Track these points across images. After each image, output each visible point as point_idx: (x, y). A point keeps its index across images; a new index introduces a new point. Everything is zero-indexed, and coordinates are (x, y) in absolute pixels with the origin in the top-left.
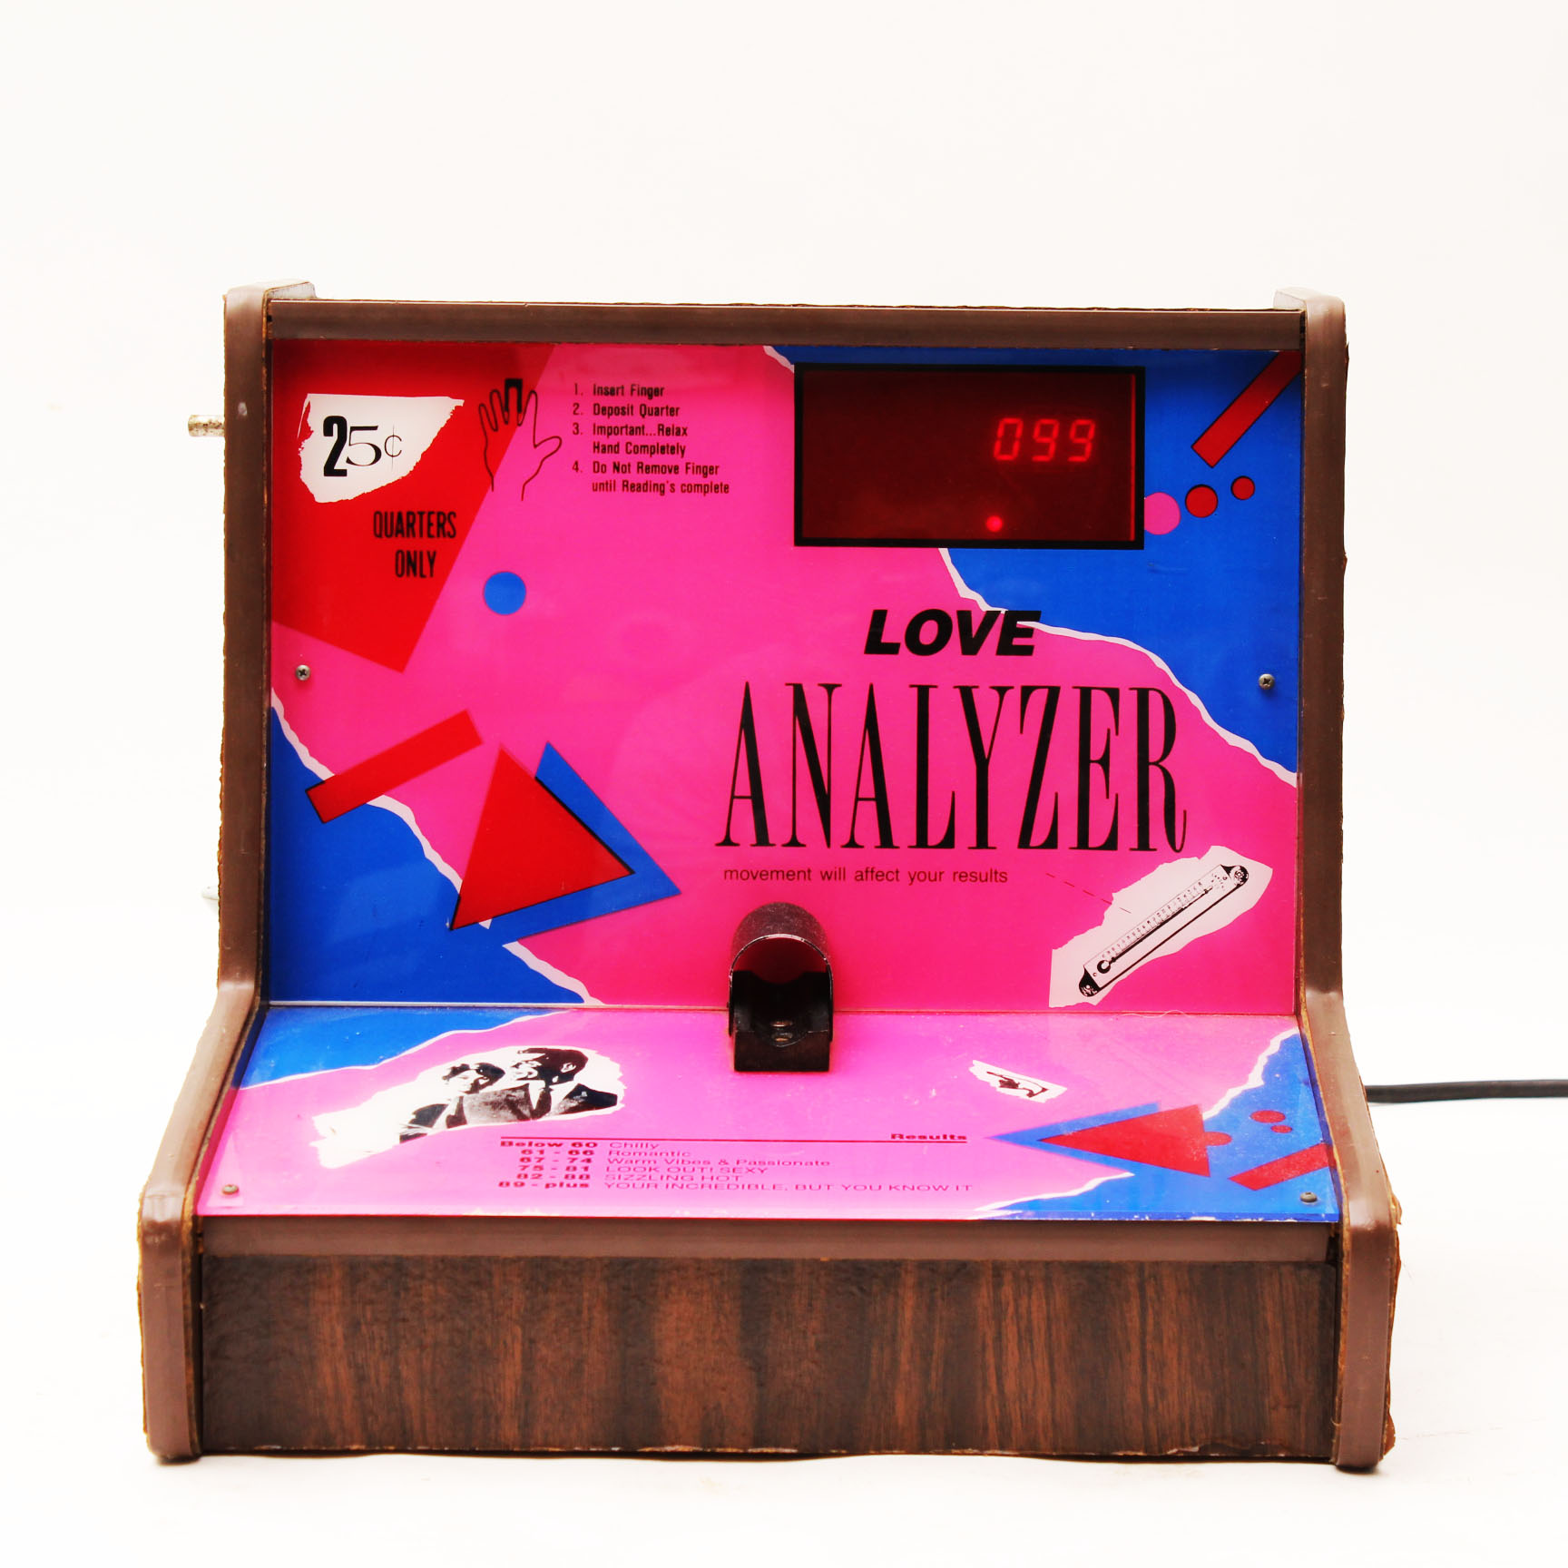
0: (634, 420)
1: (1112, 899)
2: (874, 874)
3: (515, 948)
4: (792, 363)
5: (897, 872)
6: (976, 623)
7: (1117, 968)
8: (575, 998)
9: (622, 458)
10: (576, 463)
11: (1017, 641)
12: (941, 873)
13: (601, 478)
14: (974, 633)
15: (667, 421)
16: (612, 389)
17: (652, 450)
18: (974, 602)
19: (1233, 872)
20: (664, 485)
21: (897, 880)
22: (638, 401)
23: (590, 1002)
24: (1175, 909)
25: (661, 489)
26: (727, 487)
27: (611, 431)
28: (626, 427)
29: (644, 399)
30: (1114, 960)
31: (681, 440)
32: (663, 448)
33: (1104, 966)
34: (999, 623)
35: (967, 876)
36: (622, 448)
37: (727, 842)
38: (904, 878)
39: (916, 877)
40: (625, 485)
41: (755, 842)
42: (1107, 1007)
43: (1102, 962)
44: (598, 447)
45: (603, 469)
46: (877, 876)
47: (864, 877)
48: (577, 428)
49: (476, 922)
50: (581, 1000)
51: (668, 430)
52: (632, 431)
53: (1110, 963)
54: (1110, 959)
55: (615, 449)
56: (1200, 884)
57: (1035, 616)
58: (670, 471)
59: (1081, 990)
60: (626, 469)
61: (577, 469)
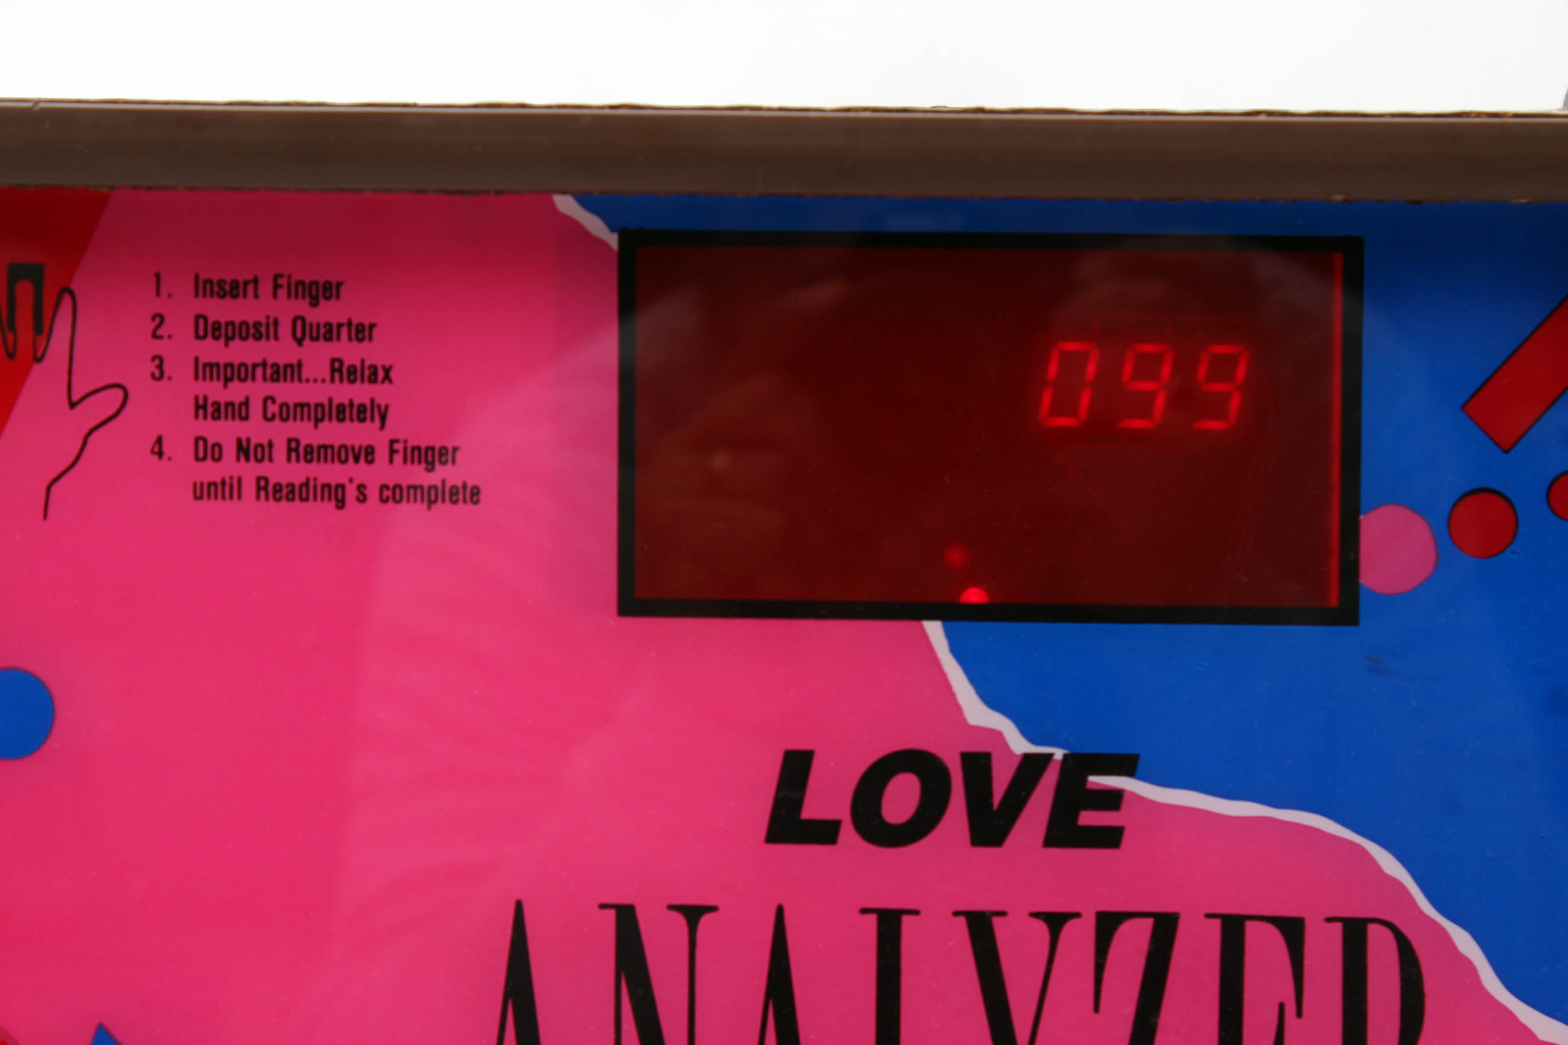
0: (281, 350)
4: (612, 229)
6: (1001, 780)
9: (256, 430)
10: (159, 441)
11: (1088, 818)
13: (210, 471)
14: (997, 799)
15: (351, 352)
16: (235, 285)
17: (319, 413)
18: (997, 735)
20: (343, 486)
22: (287, 309)
25: (336, 495)
26: (475, 492)
27: (231, 373)
28: (264, 364)
29: (301, 307)
31: (380, 393)
32: (341, 409)
34: (1050, 779)
36: (256, 409)
40: (262, 485)
44: (204, 407)
45: (215, 452)
48: (160, 367)
51: (352, 370)
52: (278, 373)
55: (240, 411)
57: (1127, 766)
58: (357, 460)
60: (264, 452)
61: (160, 454)
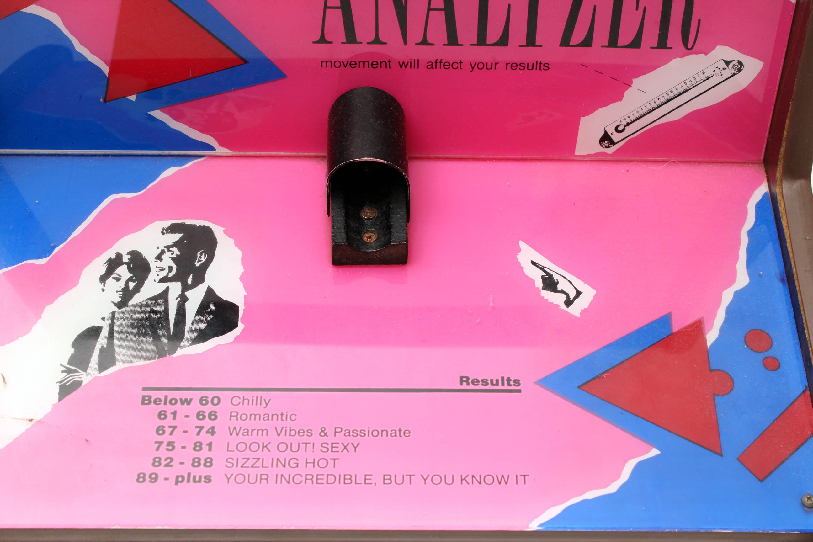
1: (632, 83)
2: (442, 64)
3: (158, 114)
5: (461, 62)
7: (629, 130)
8: (210, 147)
12: (496, 64)
19: (731, 65)
21: (461, 68)
23: (221, 150)
24: (681, 90)
30: (628, 124)
33: (620, 128)
35: (517, 66)
37: (322, 40)
38: (466, 67)
39: (476, 67)
41: (345, 41)
42: (617, 159)
43: (619, 126)
46: (444, 65)
47: (434, 66)
49: (126, 97)
50: (213, 149)
53: (625, 126)
54: (625, 123)
56: (703, 73)
59: (600, 144)
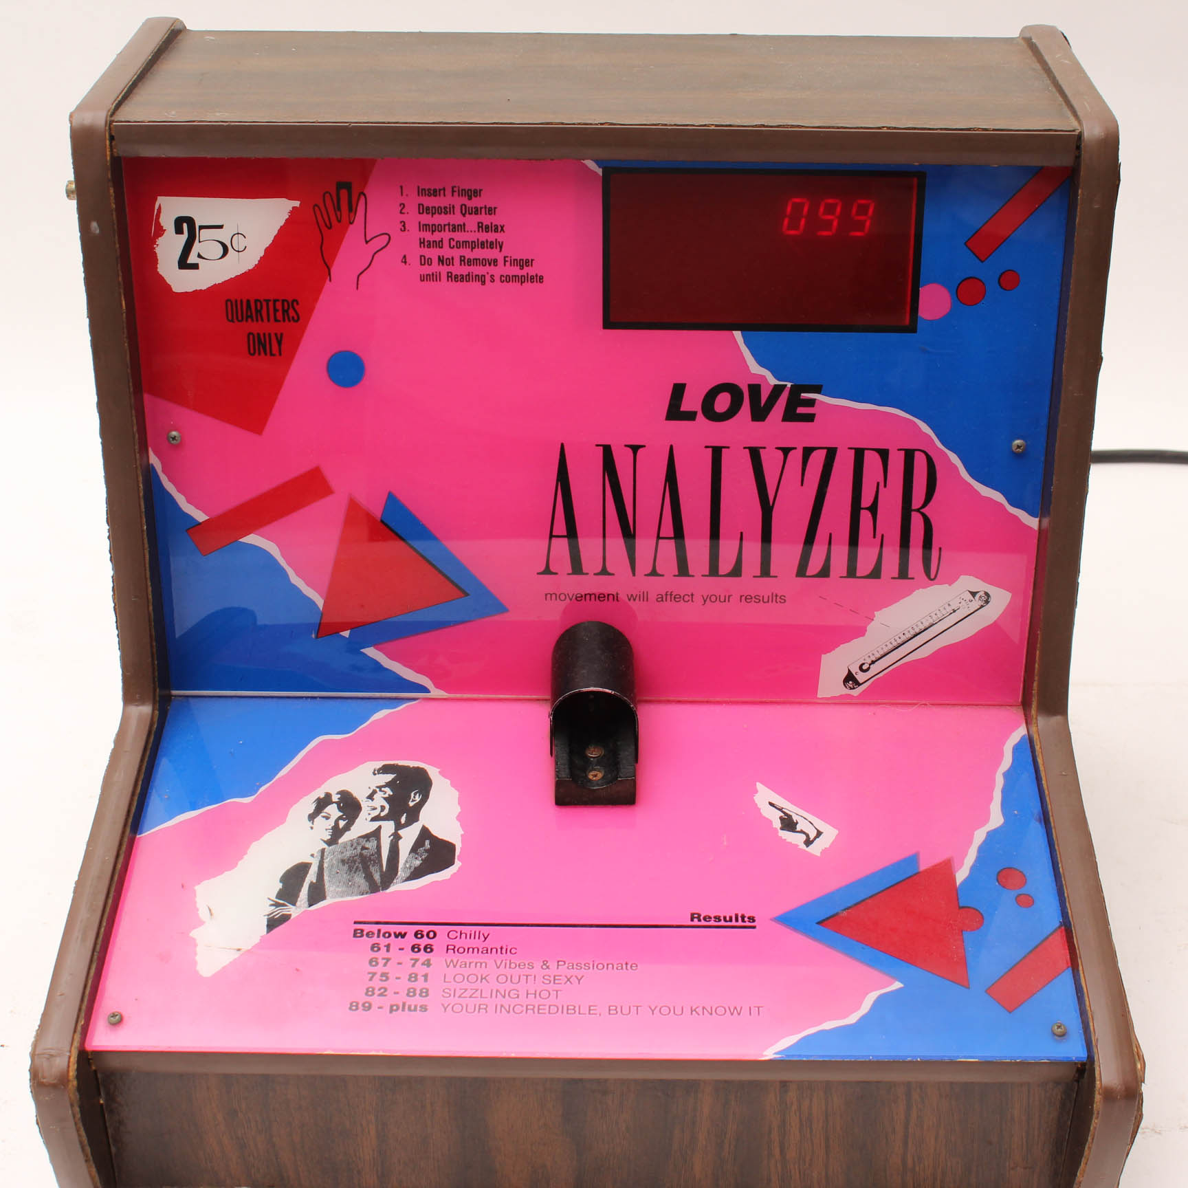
0: (456, 219)
1: (875, 616)
2: (673, 596)
3: (371, 652)
4: (600, 167)
5: (692, 595)
6: (764, 395)
7: (875, 669)
8: (424, 689)
9: (446, 252)
10: (405, 256)
11: (801, 410)
12: (729, 596)
13: (427, 270)
14: (762, 405)
15: (486, 219)
16: (435, 191)
17: (473, 245)
18: (763, 377)
19: (978, 596)
20: (484, 276)
21: (692, 601)
22: (458, 201)
23: (436, 693)
24: (927, 624)
25: (482, 279)
26: (541, 278)
27: (434, 228)
28: (449, 224)
29: (464, 200)
30: (873, 662)
31: (499, 237)
32: (483, 243)
33: (865, 667)
34: (784, 396)
35: (752, 598)
36: (446, 243)
37: (547, 571)
38: (698, 599)
39: (708, 599)
40: (450, 276)
41: (570, 572)
42: (862, 701)
43: (864, 664)
44: (424, 243)
45: (429, 262)
46: (675, 598)
47: (664, 600)
48: (404, 226)
49: (338, 633)
50: (428, 691)
51: (487, 227)
52: (455, 228)
53: (870, 665)
54: (870, 662)
55: (439, 244)
56: (949, 605)
57: (817, 389)
58: (490, 265)
59: (844, 685)
60: (450, 262)
61: (405, 262)
